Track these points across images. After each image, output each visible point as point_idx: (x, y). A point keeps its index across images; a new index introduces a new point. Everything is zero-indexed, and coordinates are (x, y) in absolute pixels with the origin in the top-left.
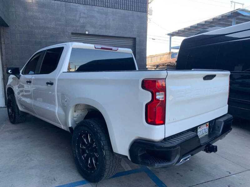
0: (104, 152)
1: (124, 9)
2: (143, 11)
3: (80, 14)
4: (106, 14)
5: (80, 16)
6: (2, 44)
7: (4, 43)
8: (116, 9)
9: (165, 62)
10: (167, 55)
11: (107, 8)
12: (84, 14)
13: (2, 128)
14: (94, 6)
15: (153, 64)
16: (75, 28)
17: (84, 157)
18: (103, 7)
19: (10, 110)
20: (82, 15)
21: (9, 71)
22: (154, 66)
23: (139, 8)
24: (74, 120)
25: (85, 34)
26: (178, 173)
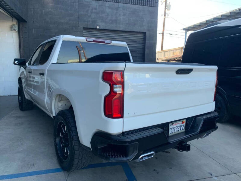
0: (73, 142)
1: (134, 4)
2: (154, 6)
3: (92, 9)
4: (117, 9)
5: (92, 11)
6: (21, 38)
7: (23, 37)
8: (127, 4)
9: (176, 57)
10: (179, 49)
11: (118, 3)
12: (96, 9)
13: (10, 114)
14: (105, 2)
15: (164, 59)
16: (86, 23)
17: (62, 145)
18: (114, 2)
19: (20, 98)
20: (94, 10)
21: (16, 62)
22: (165, 61)
23: (150, 3)
24: (59, 109)
25: (96, 29)
26: (155, 170)
